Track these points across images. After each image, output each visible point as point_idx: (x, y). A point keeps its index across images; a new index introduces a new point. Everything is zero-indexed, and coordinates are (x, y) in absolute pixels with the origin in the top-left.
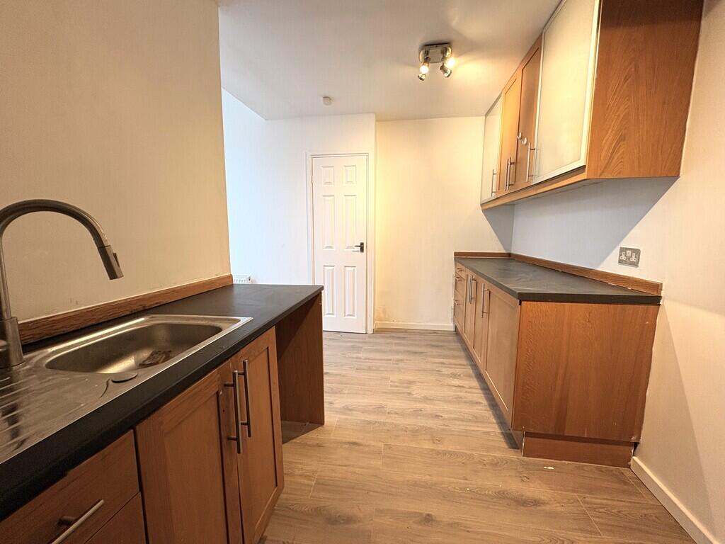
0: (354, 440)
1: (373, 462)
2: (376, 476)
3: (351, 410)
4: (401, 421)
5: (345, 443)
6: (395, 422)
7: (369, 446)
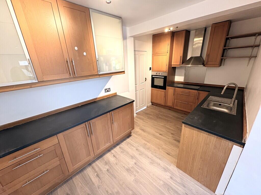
0: (168, 155)
1: (165, 147)
2: (166, 144)
3: (164, 168)
4: (149, 154)
5: (171, 156)
6: (151, 155)
7: (164, 151)
